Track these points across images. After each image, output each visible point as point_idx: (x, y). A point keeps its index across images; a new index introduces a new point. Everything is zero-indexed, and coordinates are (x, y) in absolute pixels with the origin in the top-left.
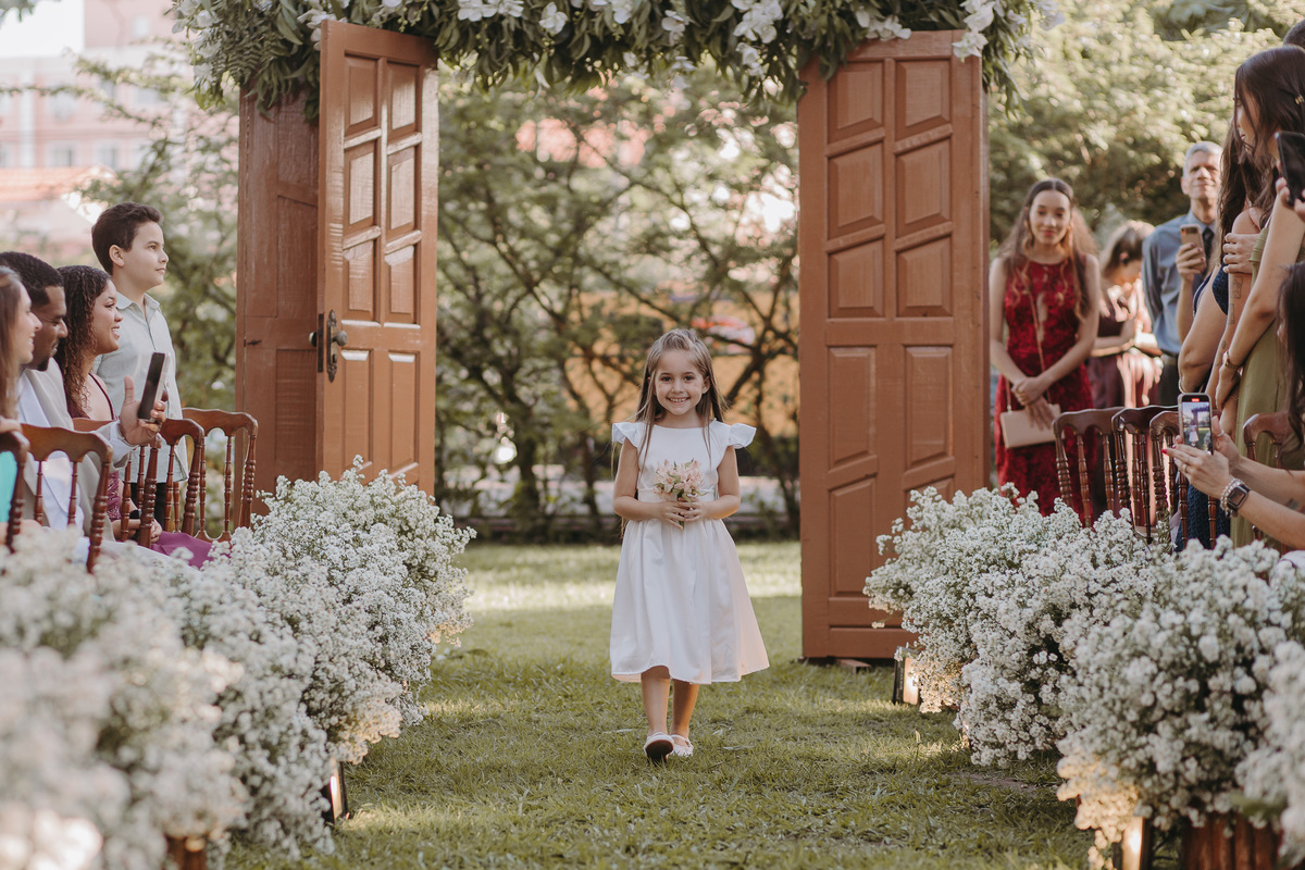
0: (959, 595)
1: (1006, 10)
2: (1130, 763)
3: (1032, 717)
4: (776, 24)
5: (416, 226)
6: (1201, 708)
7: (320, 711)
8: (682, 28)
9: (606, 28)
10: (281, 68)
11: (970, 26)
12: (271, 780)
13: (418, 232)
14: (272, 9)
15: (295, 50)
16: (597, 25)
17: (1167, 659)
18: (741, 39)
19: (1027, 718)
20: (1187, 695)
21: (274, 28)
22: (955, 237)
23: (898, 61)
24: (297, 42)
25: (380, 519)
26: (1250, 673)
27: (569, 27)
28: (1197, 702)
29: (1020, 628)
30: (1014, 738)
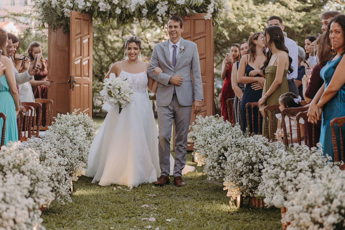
0: (205, 141)
1: (217, 8)
2: (238, 183)
3: (219, 170)
4: (166, 12)
5: (88, 56)
6: (252, 172)
7: (68, 170)
8: (146, 13)
9: (130, 13)
10: (57, 21)
11: (208, 12)
12: (59, 188)
13: (89, 57)
14: (55, 8)
15: (60, 17)
16: (127, 13)
17: (245, 161)
18: (158, 15)
19: (218, 170)
20: (249, 169)
21: (56, 12)
22: (206, 58)
23: (194, 20)
24: (61, 15)
25: (80, 123)
26: (262, 165)
27: (122, 12)
28: (251, 171)
29: (217, 152)
30: (216, 175)
